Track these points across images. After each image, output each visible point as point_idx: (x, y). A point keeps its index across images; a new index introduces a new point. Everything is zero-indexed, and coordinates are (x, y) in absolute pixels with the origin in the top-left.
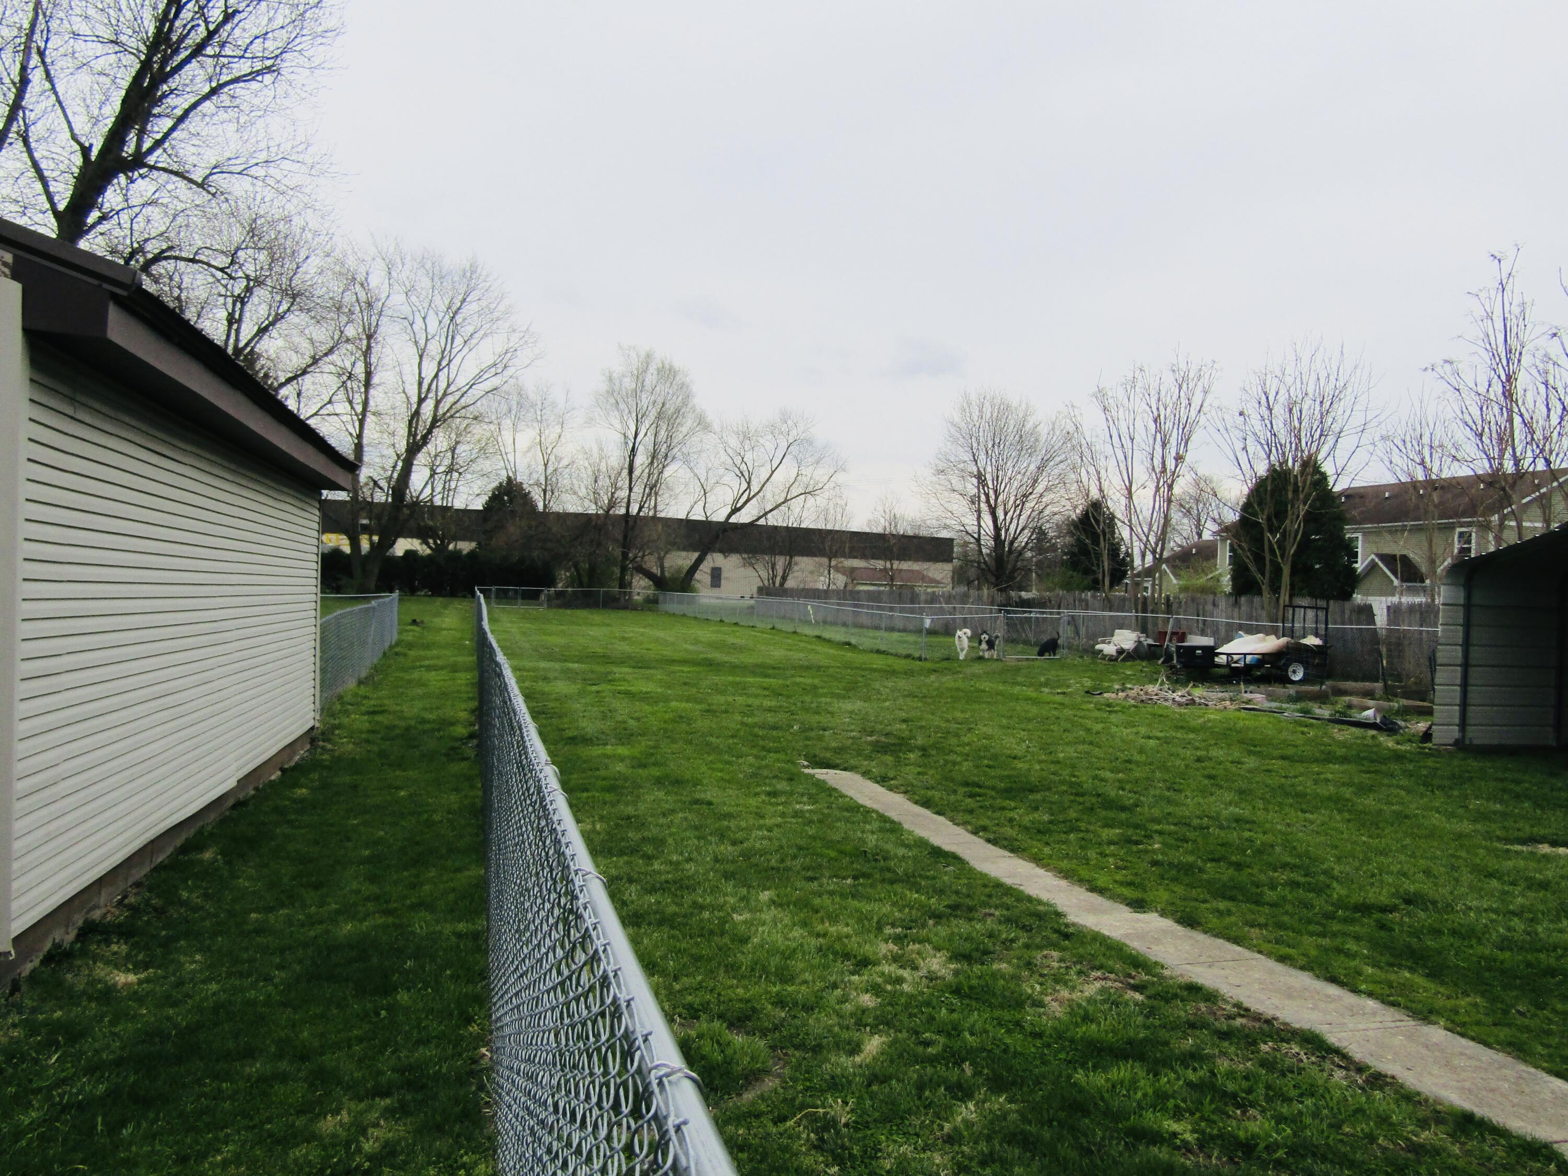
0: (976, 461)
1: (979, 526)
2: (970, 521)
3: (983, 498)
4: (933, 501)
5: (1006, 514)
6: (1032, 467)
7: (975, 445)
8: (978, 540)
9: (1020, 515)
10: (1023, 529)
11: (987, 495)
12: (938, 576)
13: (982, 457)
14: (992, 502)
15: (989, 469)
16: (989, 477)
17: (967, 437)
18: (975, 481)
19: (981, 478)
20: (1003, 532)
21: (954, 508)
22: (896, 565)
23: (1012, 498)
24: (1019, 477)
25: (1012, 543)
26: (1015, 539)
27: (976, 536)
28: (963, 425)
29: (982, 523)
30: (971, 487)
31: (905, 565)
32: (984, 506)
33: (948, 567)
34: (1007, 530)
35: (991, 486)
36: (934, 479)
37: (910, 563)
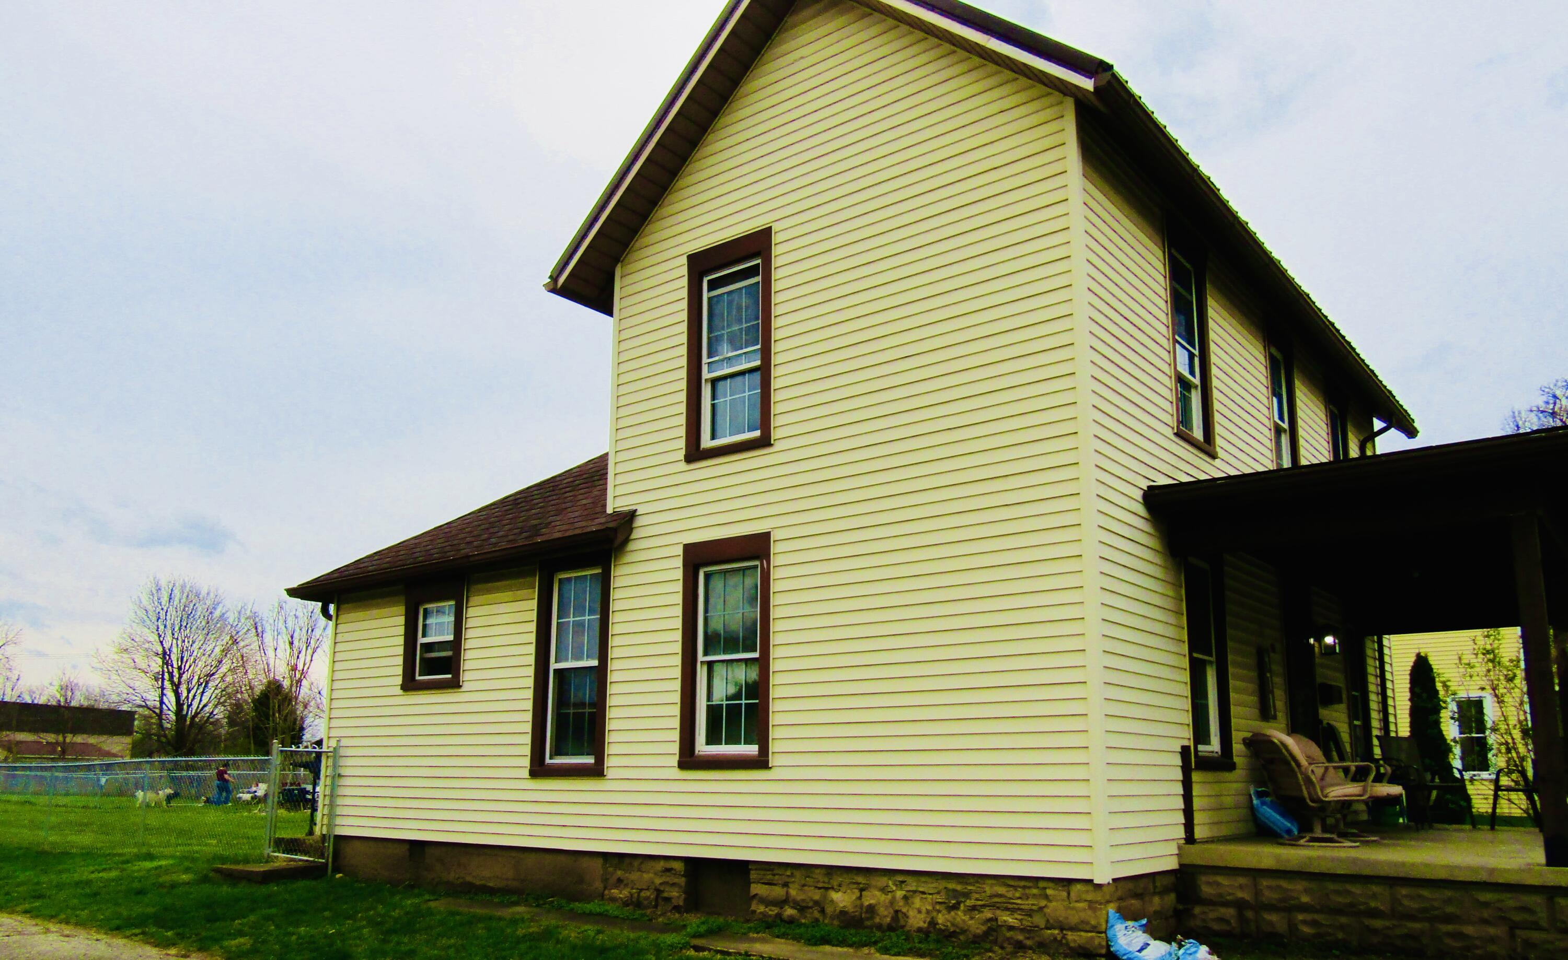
0: (161, 642)
1: (162, 702)
2: (153, 697)
3: (167, 676)
4: (114, 677)
5: (189, 691)
6: (218, 650)
7: (162, 627)
8: (160, 716)
9: (203, 693)
10: (205, 706)
11: (171, 675)
12: (115, 749)
13: (169, 638)
14: (176, 680)
15: (174, 649)
16: (174, 657)
17: (154, 619)
18: (160, 661)
19: (165, 656)
20: (185, 707)
21: (137, 684)
22: (69, 738)
23: (196, 678)
24: (204, 658)
25: (193, 717)
26: (197, 714)
27: (157, 711)
28: (150, 608)
29: (165, 700)
30: (156, 664)
31: (79, 739)
32: (167, 684)
33: (128, 740)
34: (189, 706)
35: (175, 665)
36: (117, 657)
37: (85, 736)
